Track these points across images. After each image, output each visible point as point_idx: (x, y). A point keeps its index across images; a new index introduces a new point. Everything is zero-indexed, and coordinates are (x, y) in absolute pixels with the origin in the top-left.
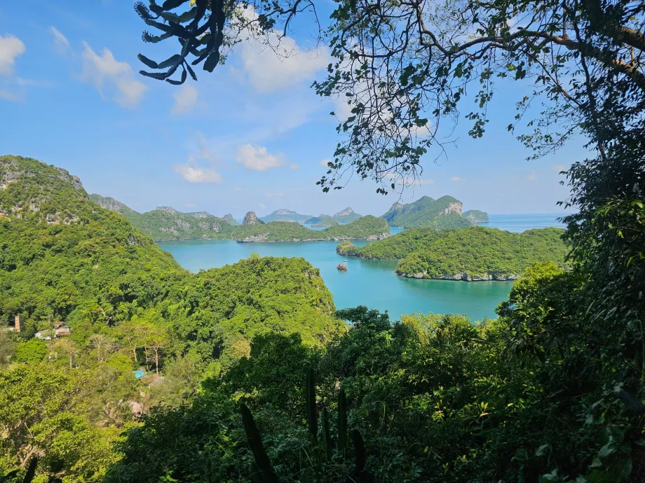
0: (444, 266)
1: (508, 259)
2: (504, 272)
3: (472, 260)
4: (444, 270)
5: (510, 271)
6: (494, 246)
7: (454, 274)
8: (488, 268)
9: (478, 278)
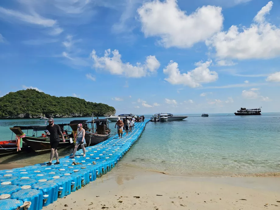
0: (10, 109)
1: (55, 105)
2: (53, 112)
3: (32, 106)
4: (10, 112)
5: (57, 112)
6: (45, 99)
7: (18, 114)
8: (43, 109)
9: (37, 116)
